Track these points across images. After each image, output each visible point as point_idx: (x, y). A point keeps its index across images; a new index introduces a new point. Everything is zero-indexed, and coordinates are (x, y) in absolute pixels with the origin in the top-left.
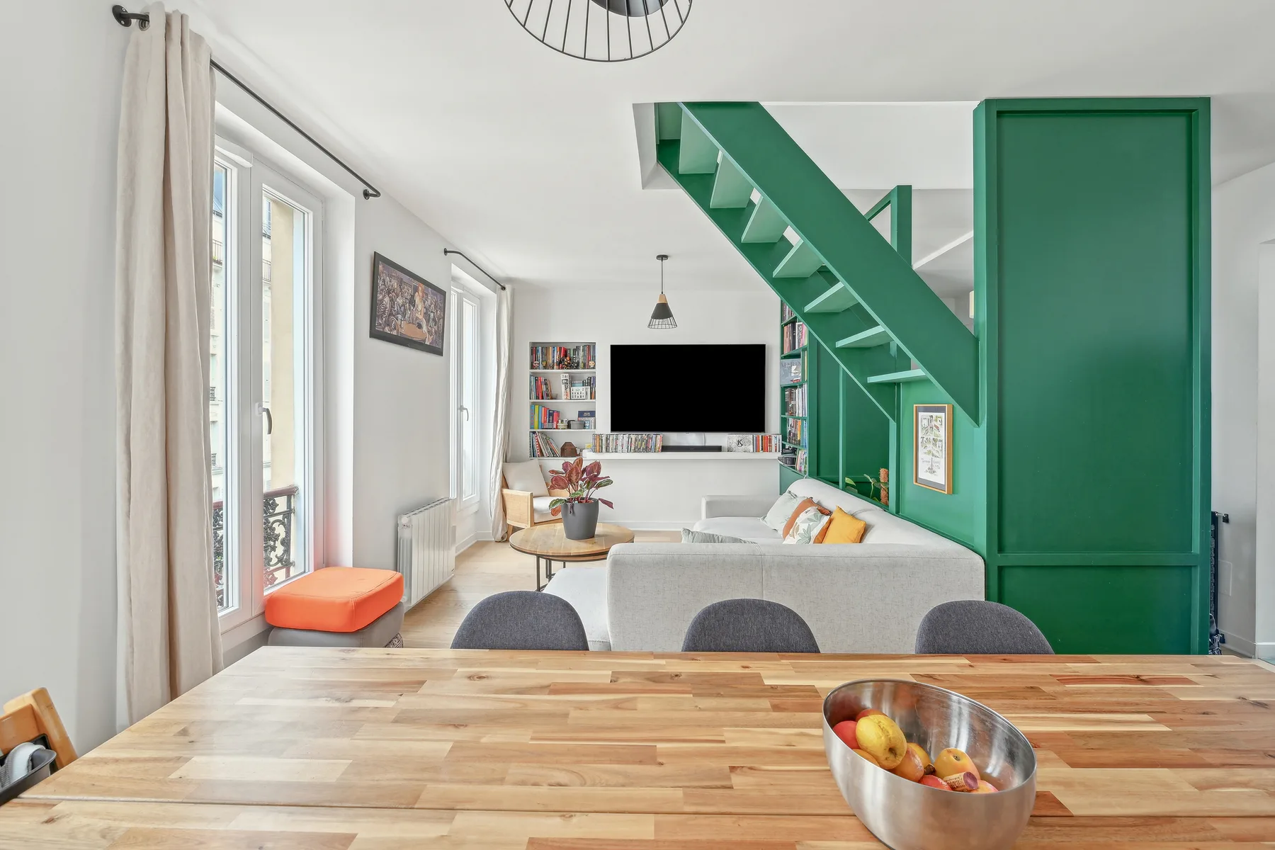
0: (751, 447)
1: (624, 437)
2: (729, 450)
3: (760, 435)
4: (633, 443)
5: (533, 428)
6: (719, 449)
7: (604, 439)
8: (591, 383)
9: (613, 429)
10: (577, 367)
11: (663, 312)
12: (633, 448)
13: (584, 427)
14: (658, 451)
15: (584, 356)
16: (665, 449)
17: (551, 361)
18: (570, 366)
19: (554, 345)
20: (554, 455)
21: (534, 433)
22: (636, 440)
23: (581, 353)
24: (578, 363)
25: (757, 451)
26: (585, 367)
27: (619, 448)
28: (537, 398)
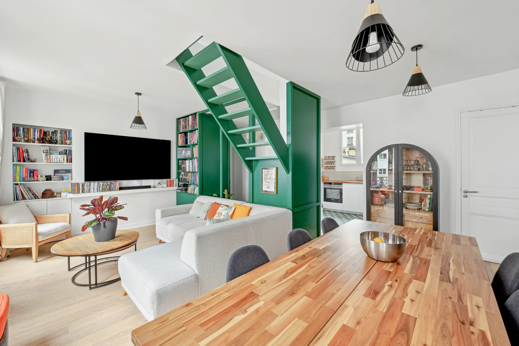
0: (165, 185)
1: (94, 184)
2: (154, 187)
3: (169, 180)
4: (101, 186)
5: (16, 181)
6: (149, 187)
7: (81, 186)
8: (68, 153)
9: (86, 180)
10: (56, 143)
11: (139, 120)
12: (101, 189)
13: (63, 179)
14: (117, 190)
15: (61, 137)
16: (121, 189)
17: (32, 137)
18: (50, 142)
19: (35, 128)
20: (36, 197)
21: (17, 184)
22: (103, 185)
23: (59, 135)
24: (57, 140)
25: (168, 186)
26: (62, 143)
27: (92, 190)
28: (19, 161)
